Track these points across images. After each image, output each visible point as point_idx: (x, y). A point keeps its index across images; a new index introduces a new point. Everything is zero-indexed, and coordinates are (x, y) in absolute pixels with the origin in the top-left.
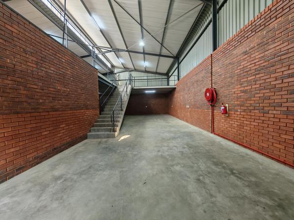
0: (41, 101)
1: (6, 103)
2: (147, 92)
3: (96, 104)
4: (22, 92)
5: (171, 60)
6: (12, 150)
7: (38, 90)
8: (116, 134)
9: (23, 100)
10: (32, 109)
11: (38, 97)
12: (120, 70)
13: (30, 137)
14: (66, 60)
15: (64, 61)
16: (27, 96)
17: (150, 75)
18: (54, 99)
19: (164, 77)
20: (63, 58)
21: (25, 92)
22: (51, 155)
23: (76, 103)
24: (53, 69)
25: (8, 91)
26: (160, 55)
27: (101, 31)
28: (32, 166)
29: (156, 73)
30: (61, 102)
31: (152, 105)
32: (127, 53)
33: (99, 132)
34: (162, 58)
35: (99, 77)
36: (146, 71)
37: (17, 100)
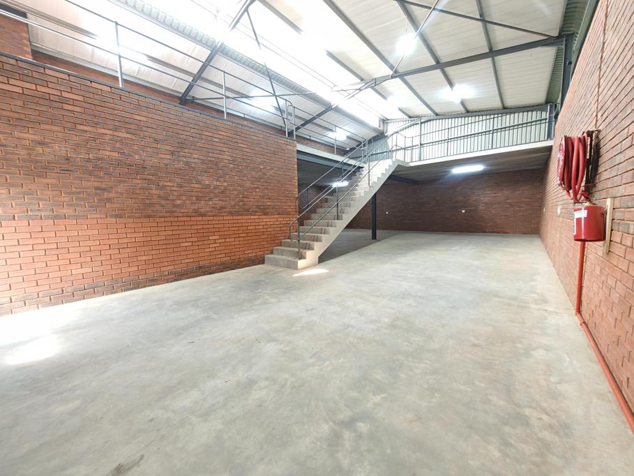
0: (178, 202)
1: (136, 205)
2: (457, 171)
3: (292, 205)
4: (154, 192)
6: (144, 258)
7: (174, 189)
8: (301, 263)
9: (155, 201)
10: (167, 212)
11: (175, 198)
13: (164, 247)
14: (221, 137)
16: (160, 197)
18: (198, 198)
19: (535, 115)
20: (215, 136)
21: (157, 192)
25: (138, 191)
26: (492, 53)
28: (168, 281)
30: (211, 203)
31: (481, 207)
34: (501, 59)
35: (299, 152)
36: (468, 112)
37: (148, 202)
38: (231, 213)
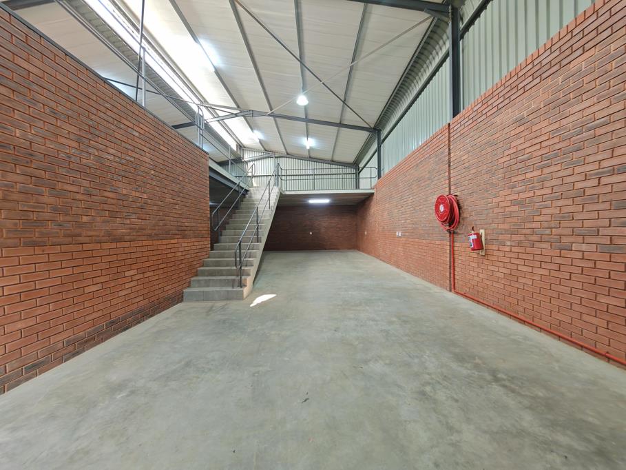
0: (85, 219)
1: (9, 223)
2: (312, 201)
3: (205, 226)
4: (45, 199)
5: (365, 134)
6: (19, 325)
7: (78, 196)
8: (246, 291)
9: (47, 216)
10: (65, 236)
11: (80, 212)
12: (256, 155)
13: (59, 297)
14: (142, 132)
15: (137, 134)
16: (55, 209)
17: (319, 165)
18: (114, 214)
19: (348, 170)
20: (136, 128)
21: (52, 200)
22: (103, 336)
23: (161, 223)
24: (112, 151)
25: (15, 197)
26: (340, 125)
27: (217, 72)
28: (61, 360)
29: (332, 162)
30: (128, 222)
31: (323, 230)
32: (272, 118)
33: (208, 286)
34: (343, 130)
35: (211, 169)
36: (311, 159)
37: (34, 216)
38: (150, 237)
